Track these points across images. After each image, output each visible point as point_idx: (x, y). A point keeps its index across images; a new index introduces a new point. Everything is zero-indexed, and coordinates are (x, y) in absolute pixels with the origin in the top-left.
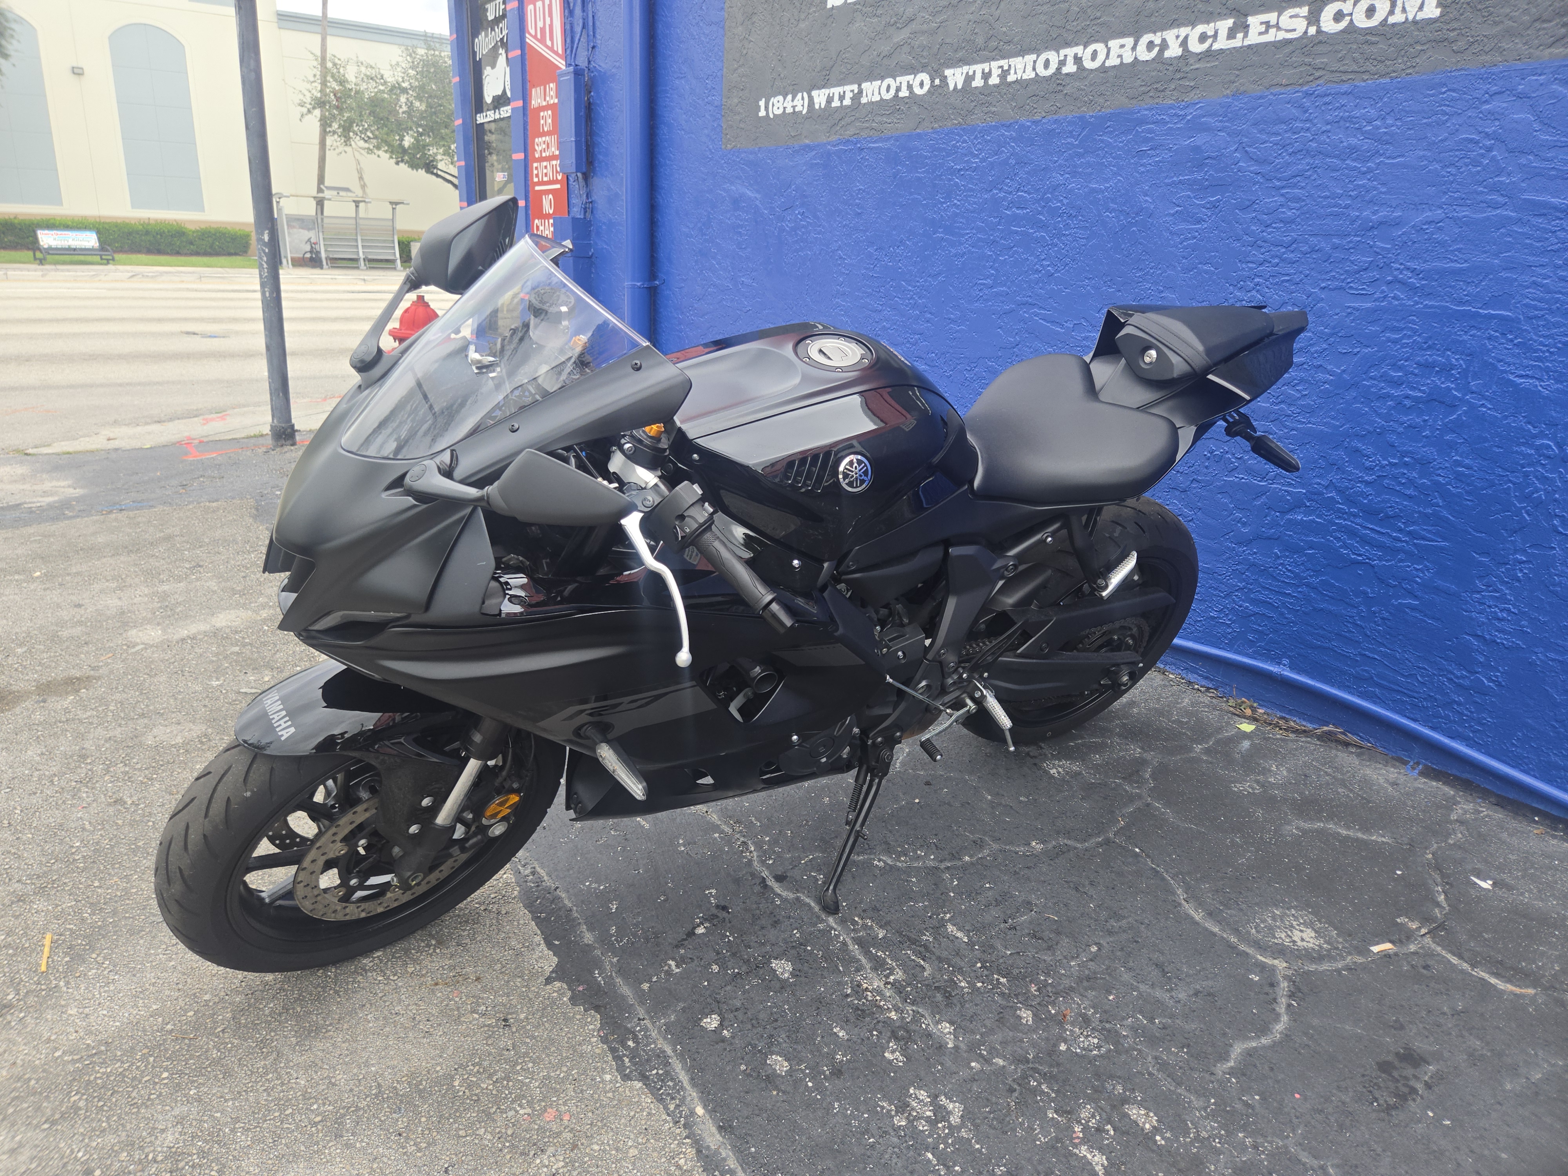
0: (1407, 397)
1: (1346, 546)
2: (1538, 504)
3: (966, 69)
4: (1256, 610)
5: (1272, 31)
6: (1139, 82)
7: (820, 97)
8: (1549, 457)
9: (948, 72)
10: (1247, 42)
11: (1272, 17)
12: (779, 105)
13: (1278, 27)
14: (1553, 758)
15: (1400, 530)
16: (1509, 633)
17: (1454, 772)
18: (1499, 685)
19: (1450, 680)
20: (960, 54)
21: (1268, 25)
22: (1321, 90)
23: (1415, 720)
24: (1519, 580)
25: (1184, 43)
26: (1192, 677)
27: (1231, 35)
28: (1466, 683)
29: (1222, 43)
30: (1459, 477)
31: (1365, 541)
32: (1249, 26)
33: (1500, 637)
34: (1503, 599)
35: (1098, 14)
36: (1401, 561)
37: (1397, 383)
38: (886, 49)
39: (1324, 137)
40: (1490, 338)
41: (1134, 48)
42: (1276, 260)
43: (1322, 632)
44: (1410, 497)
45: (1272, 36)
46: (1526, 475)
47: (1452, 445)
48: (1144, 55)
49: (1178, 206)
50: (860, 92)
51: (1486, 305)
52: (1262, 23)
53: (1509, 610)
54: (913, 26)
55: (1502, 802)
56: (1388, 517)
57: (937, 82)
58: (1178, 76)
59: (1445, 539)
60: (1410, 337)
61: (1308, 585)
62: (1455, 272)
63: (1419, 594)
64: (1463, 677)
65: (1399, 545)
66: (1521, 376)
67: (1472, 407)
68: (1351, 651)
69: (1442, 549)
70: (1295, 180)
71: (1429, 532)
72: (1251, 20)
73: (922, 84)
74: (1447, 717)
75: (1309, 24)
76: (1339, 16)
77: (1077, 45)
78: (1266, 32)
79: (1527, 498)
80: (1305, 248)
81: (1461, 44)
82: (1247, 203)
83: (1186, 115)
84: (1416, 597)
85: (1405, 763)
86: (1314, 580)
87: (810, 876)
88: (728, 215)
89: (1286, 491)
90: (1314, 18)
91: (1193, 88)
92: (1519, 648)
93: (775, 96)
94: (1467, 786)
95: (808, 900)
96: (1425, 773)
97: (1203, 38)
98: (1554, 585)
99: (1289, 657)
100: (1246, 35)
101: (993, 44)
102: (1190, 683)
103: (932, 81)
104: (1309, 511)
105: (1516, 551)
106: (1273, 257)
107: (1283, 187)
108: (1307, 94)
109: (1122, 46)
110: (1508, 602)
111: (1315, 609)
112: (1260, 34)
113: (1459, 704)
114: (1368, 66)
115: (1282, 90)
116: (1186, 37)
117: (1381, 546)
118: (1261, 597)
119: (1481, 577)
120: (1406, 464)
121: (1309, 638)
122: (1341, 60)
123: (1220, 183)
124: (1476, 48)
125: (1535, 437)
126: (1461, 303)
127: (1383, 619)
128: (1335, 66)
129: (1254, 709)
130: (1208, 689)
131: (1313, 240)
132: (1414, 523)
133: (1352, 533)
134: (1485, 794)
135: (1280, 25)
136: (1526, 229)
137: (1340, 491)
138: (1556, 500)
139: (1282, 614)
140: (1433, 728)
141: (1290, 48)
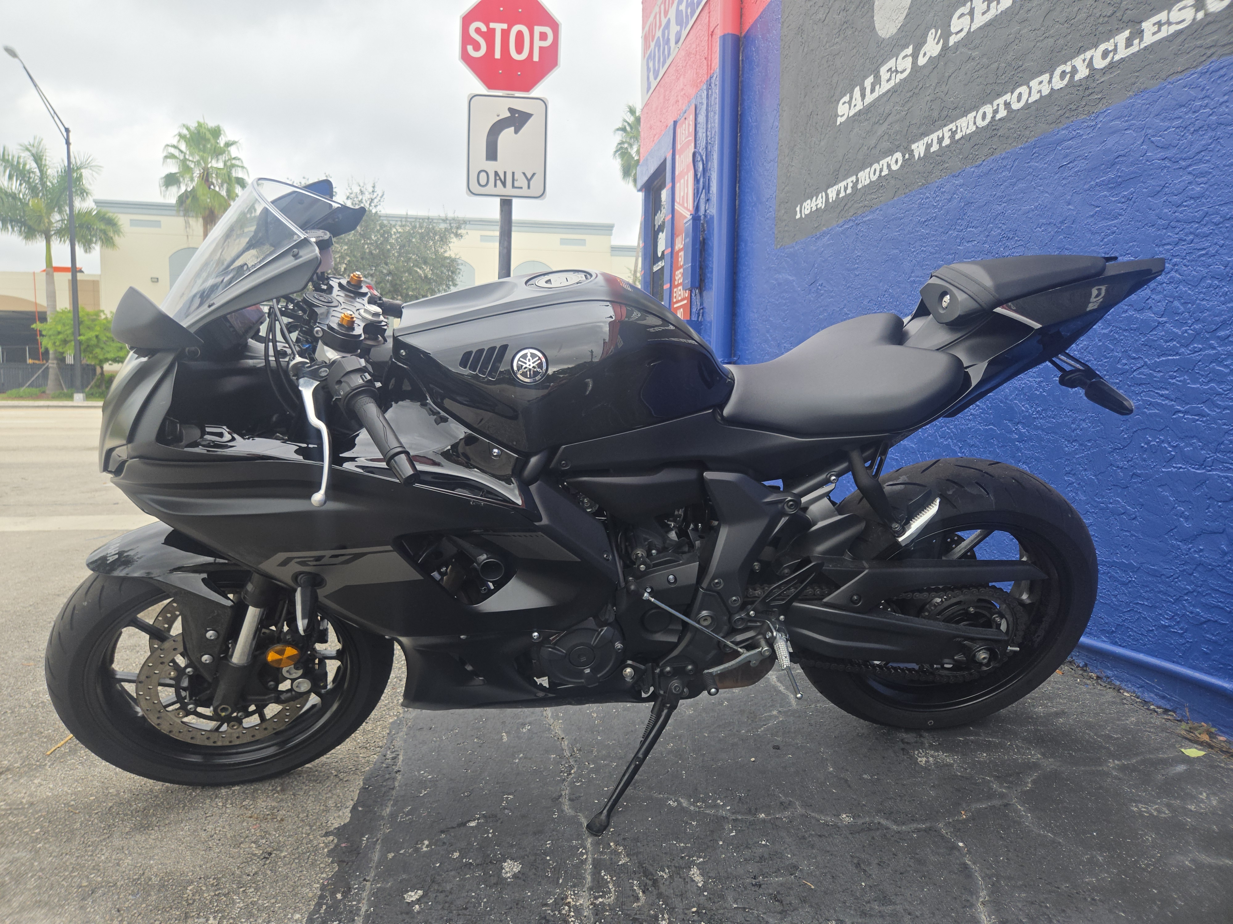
3: (926, 140)
4: (1208, 616)
5: (1165, 28)
6: (1056, 108)
7: (832, 193)
9: (914, 146)
10: (1143, 45)
11: (1162, 16)
12: (809, 206)
13: (1169, 23)
20: (922, 130)
21: (1160, 24)
22: (1214, 66)
25: (1090, 65)
26: (1147, 696)
27: (1129, 43)
29: (1122, 53)
32: (1143, 31)
35: (1021, 63)
38: (873, 142)
39: (1223, 109)
41: (1050, 82)
42: (1191, 237)
45: (1166, 32)
48: (1058, 84)
49: (1097, 207)
50: (857, 180)
52: (1154, 24)
54: (890, 119)
57: (907, 156)
58: (1087, 93)
70: (1199, 156)
72: (1144, 25)
73: (897, 162)
75: (1197, 11)
77: (1006, 93)
78: (1159, 30)
80: (1217, 219)
82: (1158, 189)
83: (1097, 124)
88: (777, 298)
89: (1226, 477)
90: (1200, 4)
91: (1101, 99)
93: (805, 201)
95: (582, 820)
97: (1105, 54)
100: (1141, 40)
101: (944, 113)
102: (1145, 703)
103: (904, 156)
106: (1186, 235)
107: (1190, 165)
108: (1203, 74)
109: (1041, 83)
112: (1154, 34)
115: (1179, 76)
116: (1091, 58)
118: (1210, 600)
123: (1132, 176)
128: (1225, 40)
129: (1212, 735)
130: (1166, 711)
135: (1171, 20)
141: (1183, 37)
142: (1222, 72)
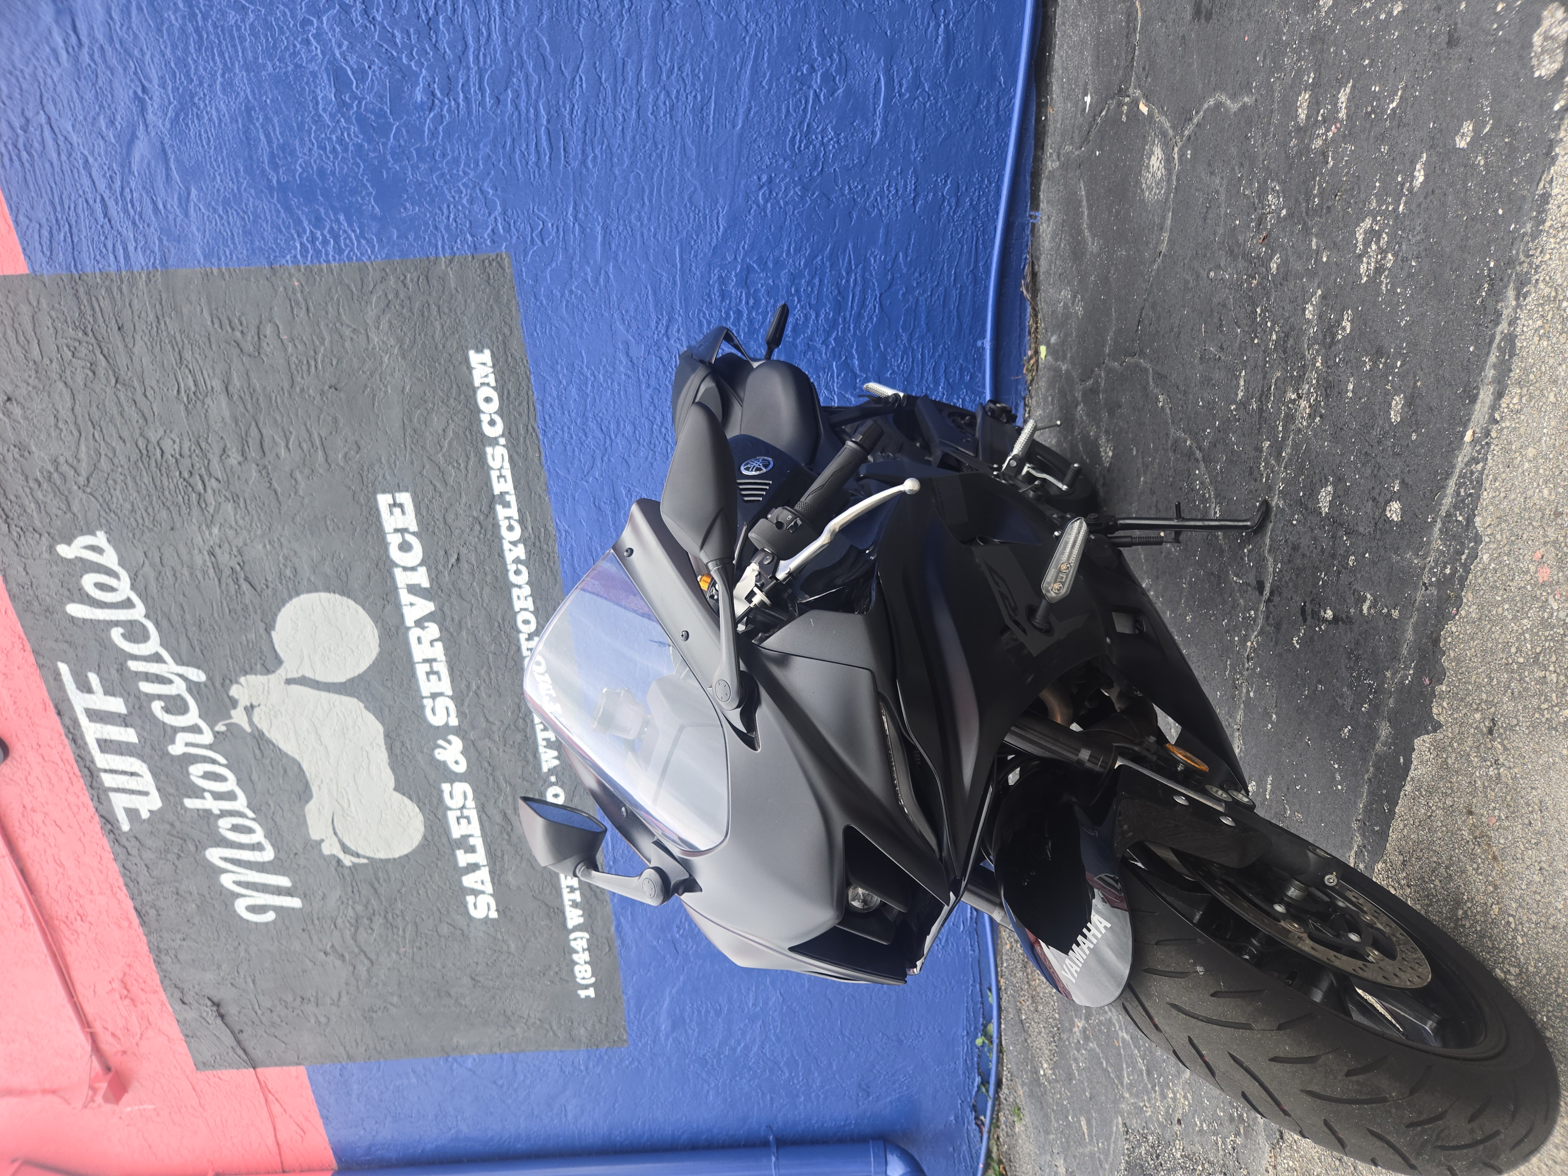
0: (747, 303)
1: (871, 318)
2: (805, 189)
3: (541, 749)
5: (504, 472)
6: (544, 577)
7: (573, 917)
8: (771, 192)
9: (545, 769)
10: (512, 491)
11: (494, 474)
12: (583, 972)
13: (500, 469)
14: (992, 122)
15: (848, 281)
16: (906, 182)
17: (1028, 187)
18: (947, 176)
19: (954, 213)
20: (530, 757)
21: (501, 476)
22: (541, 425)
23: (995, 228)
24: (864, 187)
25: (514, 544)
27: (507, 505)
28: (953, 201)
29: (513, 512)
30: (798, 250)
31: (863, 305)
32: (501, 492)
33: (910, 187)
34: (881, 193)
35: (496, 624)
36: (871, 275)
37: (739, 313)
39: (573, 415)
40: (696, 256)
41: (520, 587)
42: (663, 430)
43: (945, 321)
44: (821, 281)
45: (507, 472)
46: (786, 204)
47: (776, 262)
48: (524, 577)
51: (674, 266)
52: (499, 482)
53: (889, 186)
55: (1040, 145)
56: (839, 293)
57: (553, 779)
58: (538, 544)
59: (846, 246)
60: (704, 313)
61: (910, 341)
62: (655, 294)
63: (893, 255)
64: (949, 204)
65: (859, 279)
66: (719, 228)
67: (746, 254)
68: (954, 293)
69: (854, 246)
70: (604, 429)
71: (843, 260)
72: (497, 492)
73: (556, 797)
74: (985, 206)
75: (498, 444)
76: (492, 423)
77: (518, 640)
78: (504, 477)
79: (802, 198)
80: (652, 409)
81: (506, 330)
82: (624, 464)
83: (566, 531)
84: (897, 255)
85: (1033, 225)
86: (905, 337)
87: (1249, 561)
90: (494, 442)
91: (546, 529)
92: (915, 171)
93: (576, 978)
94: (1036, 175)
95: (1268, 541)
96: (1035, 206)
97: (510, 528)
98: (861, 161)
99: (975, 341)
100: (507, 493)
101: (521, 723)
103: (553, 784)
104: (850, 356)
105: (843, 195)
106: (661, 433)
107: (610, 437)
108: (545, 433)
109: (519, 597)
110: (882, 189)
111: (928, 331)
112: (506, 482)
113: (972, 200)
114: (523, 393)
115: (543, 454)
116: (511, 543)
117: (864, 292)
118: (930, 378)
119: (869, 214)
120: (797, 291)
121: (954, 329)
122: (520, 415)
124: (508, 319)
125: (758, 206)
126: (675, 282)
127: (920, 275)
128: (525, 417)
131: (646, 403)
132: (840, 273)
133: (859, 316)
134: (1038, 160)
135: (500, 466)
136: (620, 253)
137: (828, 334)
138: (800, 179)
139: (940, 356)
140: (997, 213)
141: (515, 456)
142: (547, 417)
